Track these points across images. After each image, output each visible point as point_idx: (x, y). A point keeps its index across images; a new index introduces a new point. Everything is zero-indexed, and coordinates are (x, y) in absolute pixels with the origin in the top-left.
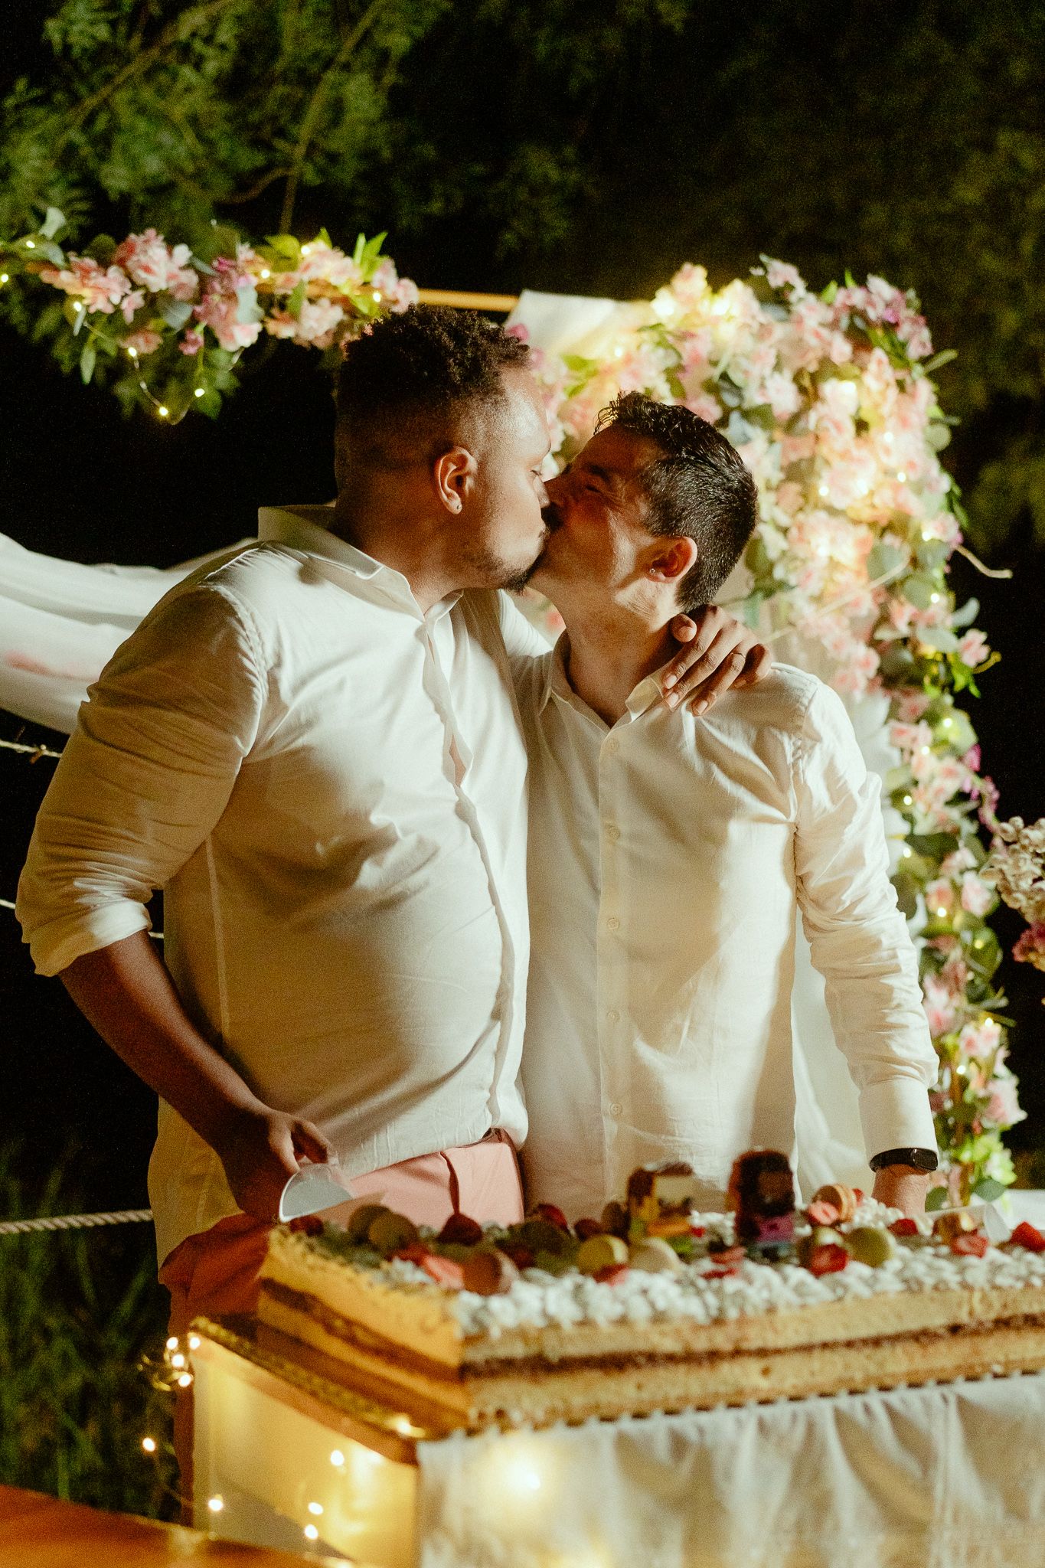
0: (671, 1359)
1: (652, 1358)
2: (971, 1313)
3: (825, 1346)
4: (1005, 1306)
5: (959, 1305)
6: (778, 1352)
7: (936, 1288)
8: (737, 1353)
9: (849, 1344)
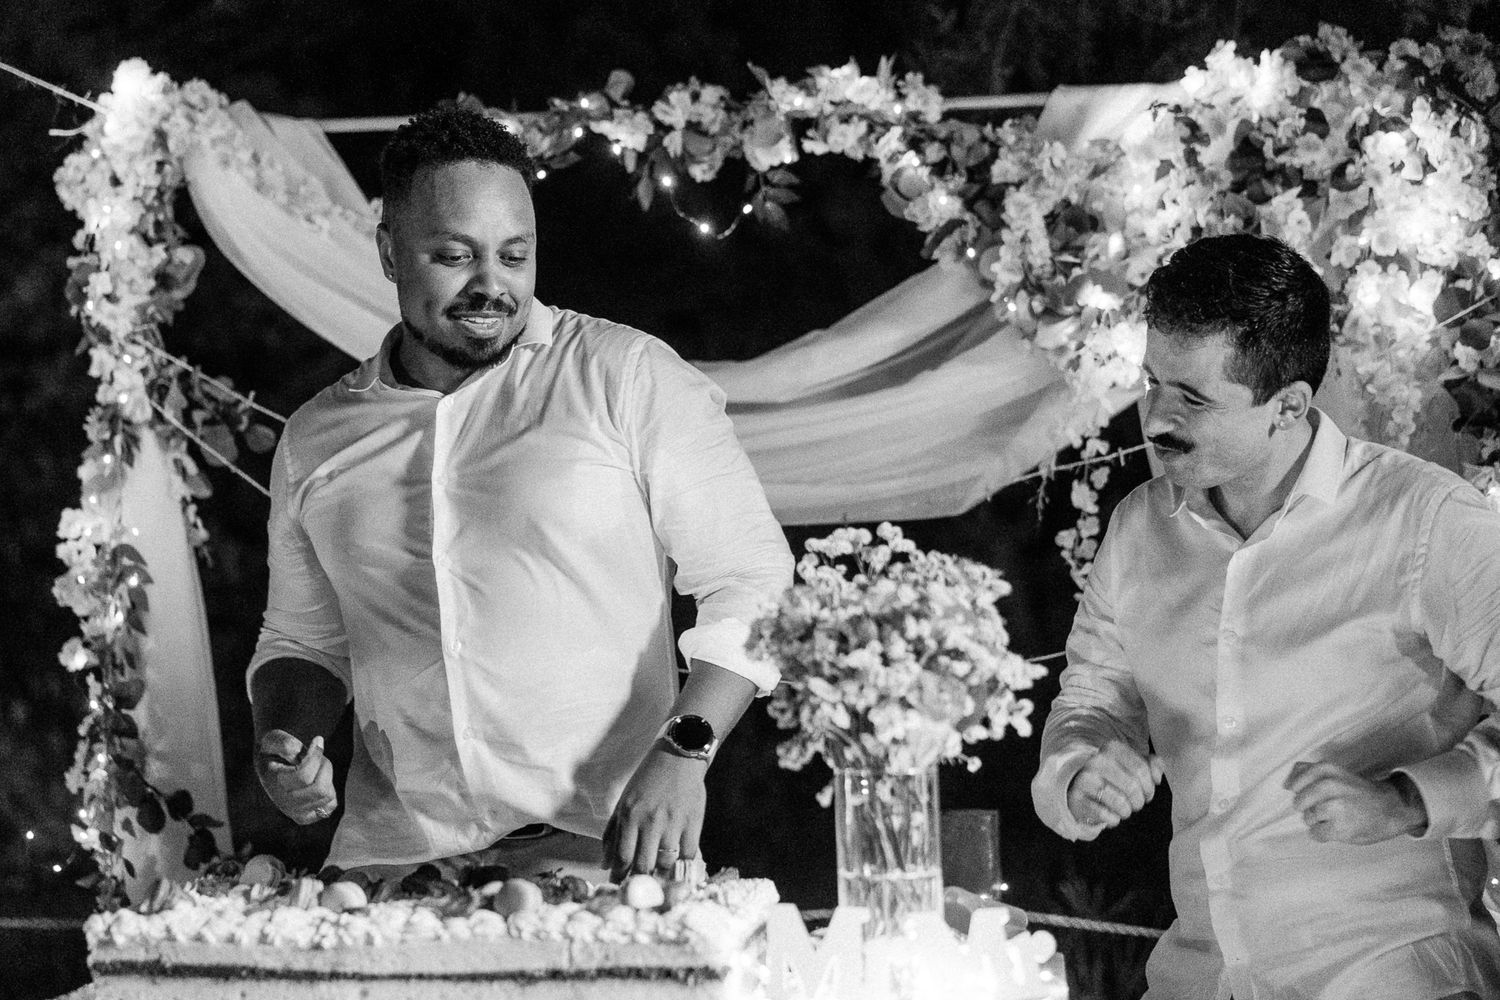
0: (271, 974)
1: (254, 973)
2: (571, 959)
3: (420, 977)
4: (607, 957)
5: (559, 952)
6: (373, 978)
7: (537, 935)
8: (334, 976)
9: (446, 978)
